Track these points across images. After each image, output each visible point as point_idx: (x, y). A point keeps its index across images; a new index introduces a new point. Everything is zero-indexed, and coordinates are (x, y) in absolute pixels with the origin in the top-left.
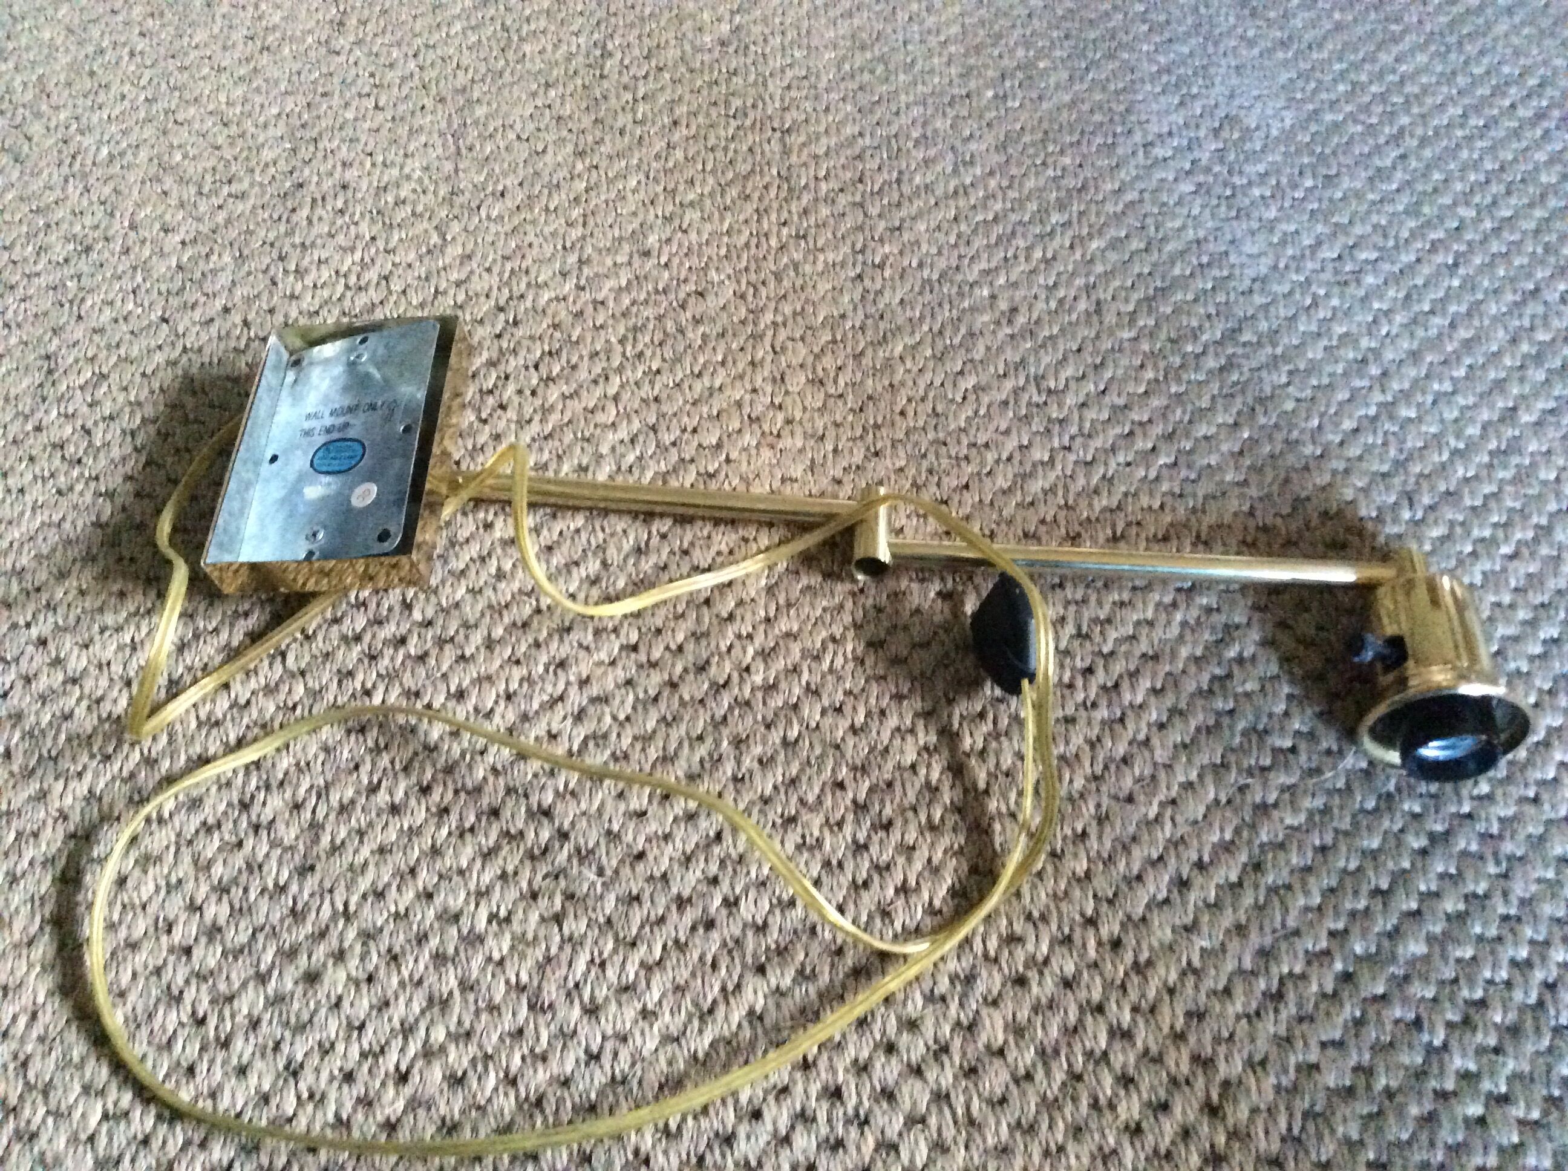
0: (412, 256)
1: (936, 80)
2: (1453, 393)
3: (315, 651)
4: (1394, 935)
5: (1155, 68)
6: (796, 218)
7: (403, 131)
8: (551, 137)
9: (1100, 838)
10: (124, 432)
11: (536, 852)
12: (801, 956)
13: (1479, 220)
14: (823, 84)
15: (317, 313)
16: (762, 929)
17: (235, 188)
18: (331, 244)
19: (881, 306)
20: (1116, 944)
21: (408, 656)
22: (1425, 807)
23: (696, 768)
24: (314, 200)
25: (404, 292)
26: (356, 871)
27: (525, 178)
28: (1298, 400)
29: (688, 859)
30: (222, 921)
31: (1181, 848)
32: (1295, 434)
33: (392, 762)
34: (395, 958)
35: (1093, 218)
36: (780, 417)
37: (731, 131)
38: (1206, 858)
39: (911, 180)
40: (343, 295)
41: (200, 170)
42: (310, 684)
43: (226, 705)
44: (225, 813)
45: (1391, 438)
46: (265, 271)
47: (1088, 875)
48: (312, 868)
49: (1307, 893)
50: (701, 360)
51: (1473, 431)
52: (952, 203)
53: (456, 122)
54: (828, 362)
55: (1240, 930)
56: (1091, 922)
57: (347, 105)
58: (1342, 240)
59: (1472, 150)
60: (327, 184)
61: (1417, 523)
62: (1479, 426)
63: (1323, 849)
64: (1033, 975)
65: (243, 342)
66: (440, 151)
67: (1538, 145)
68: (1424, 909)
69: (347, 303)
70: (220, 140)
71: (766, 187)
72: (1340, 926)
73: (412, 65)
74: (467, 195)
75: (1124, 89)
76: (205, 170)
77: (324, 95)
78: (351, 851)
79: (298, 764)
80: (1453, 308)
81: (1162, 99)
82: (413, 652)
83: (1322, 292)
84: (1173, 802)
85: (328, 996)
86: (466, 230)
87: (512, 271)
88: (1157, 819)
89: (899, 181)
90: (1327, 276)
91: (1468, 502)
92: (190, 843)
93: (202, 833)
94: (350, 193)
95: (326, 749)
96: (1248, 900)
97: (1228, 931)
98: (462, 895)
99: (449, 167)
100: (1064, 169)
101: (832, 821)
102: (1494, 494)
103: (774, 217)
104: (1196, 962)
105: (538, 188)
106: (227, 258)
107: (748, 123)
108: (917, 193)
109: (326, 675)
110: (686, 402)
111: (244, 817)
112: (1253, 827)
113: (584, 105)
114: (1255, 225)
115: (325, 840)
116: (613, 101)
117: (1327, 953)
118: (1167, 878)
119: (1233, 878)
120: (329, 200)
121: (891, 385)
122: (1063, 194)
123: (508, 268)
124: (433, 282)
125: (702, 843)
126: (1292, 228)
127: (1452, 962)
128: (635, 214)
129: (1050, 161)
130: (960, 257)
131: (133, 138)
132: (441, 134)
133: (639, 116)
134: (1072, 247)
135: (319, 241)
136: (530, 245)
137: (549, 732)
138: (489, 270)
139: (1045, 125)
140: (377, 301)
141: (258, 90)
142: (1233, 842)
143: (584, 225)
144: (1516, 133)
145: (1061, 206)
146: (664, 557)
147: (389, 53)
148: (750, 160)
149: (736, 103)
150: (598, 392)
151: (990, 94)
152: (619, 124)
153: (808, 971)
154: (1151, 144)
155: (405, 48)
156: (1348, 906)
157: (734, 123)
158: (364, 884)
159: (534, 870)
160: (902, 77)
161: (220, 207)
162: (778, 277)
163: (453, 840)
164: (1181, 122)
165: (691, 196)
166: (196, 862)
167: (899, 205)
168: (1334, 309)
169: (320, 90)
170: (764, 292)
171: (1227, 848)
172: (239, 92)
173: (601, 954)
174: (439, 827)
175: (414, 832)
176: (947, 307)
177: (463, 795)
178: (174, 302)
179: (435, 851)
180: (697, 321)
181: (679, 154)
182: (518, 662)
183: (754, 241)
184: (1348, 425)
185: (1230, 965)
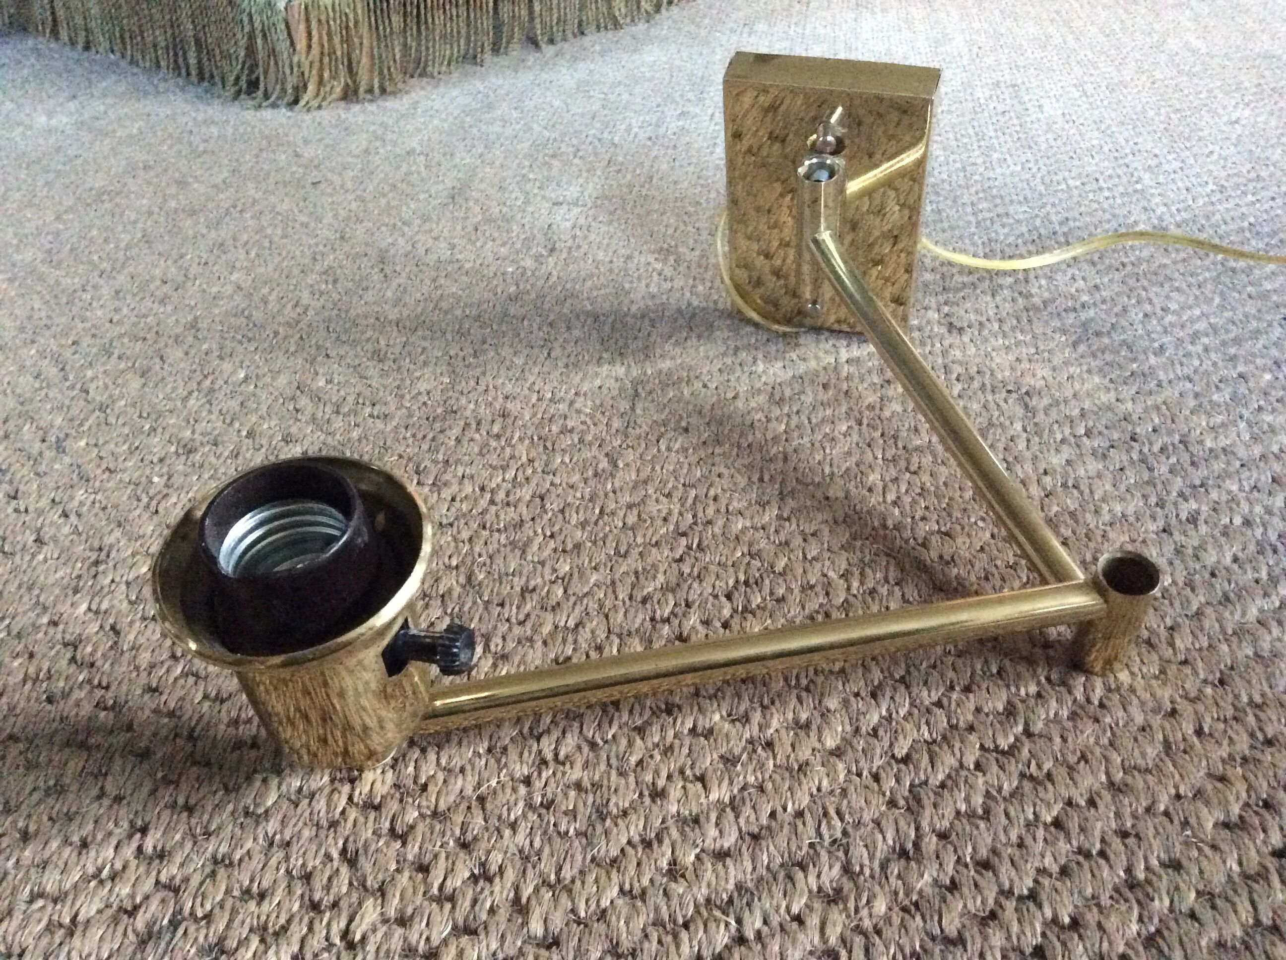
25: (562, 511)
70: (371, 373)
86: (641, 459)
87: (697, 498)
120: (485, 425)
123: (692, 495)
124: (599, 503)
138: (669, 495)
146: (950, 869)
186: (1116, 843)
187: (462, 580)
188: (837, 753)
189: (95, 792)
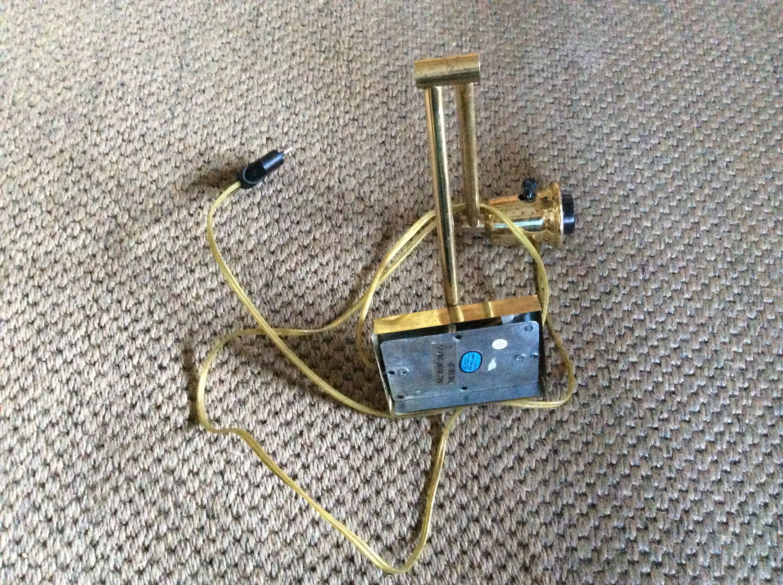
0: (156, 124)
2: (670, 214)
3: (105, 335)
4: (616, 486)
6: (353, 109)
7: (153, 54)
8: (229, 60)
9: (483, 437)
10: (10, 216)
11: (212, 440)
12: (338, 492)
13: (691, 122)
14: (370, 34)
15: (108, 154)
16: (320, 479)
17: (67, 84)
18: (116, 116)
19: (394, 159)
20: (487, 489)
21: (151, 339)
22: (636, 424)
23: (291, 399)
24: (107, 92)
25: (152, 144)
26: (124, 447)
27: (215, 82)
28: (594, 216)
29: (286, 444)
30: (59, 471)
31: (521, 442)
32: (591, 234)
33: (142, 393)
34: (143, 491)
35: (502, 115)
36: (341, 217)
37: (322, 60)
38: (532, 448)
39: (412, 91)
40: (121, 145)
41: (49, 73)
42: (103, 352)
43: (61, 362)
44: (61, 417)
45: (637, 236)
46: (81, 131)
47: (476, 455)
48: (103, 446)
49: (578, 465)
50: (303, 185)
51: (677, 234)
53: (181, 50)
54: (366, 188)
55: (545, 482)
56: (476, 477)
57: (125, 39)
58: (623, 130)
59: (691, 83)
60: (114, 83)
61: (645, 281)
62: (680, 231)
63: (587, 444)
64: (447, 504)
65: (70, 169)
66: (172, 66)
67: (723, 82)
68: (632, 474)
69: (123, 149)
70: (59, 57)
71: (338, 92)
72: (592, 481)
73: (159, 17)
74: (186, 91)
76: (51, 73)
77: (114, 33)
78: (122, 437)
79: (96, 393)
80: (674, 169)
82: (153, 336)
83: (610, 159)
84: (519, 419)
85: (111, 510)
86: (184, 111)
87: (208, 134)
88: (511, 428)
89: (406, 91)
90: (614, 151)
91: (671, 271)
92: (44, 431)
93: (49, 428)
94: (126, 88)
95: (110, 386)
96: (549, 468)
97: (540, 483)
98: (176, 461)
99: (177, 75)
101: (356, 426)
102: (684, 267)
103: (342, 108)
104: (524, 498)
105: (222, 88)
106: (62, 122)
107: (331, 55)
108: (414, 97)
109: (111, 348)
110: (294, 207)
111: (70, 419)
112: (555, 432)
113: (247, 43)
114: (581, 122)
115: (110, 431)
116: (262, 41)
117: (585, 494)
118: (513, 457)
119: (544, 457)
120: (115, 91)
121: (397, 201)
122: (487, 101)
123: (206, 132)
124: (167, 139)
125: (293, 436)
126: (599, 124)
127: (642, 499)
128: (271, 104)
131: (13, 54)
132: (173, 57)
133: (275, 50)
135: (109, 115)
136: (217, 120)
137: (220, 379)
138: (195, 133)
140: (138, 148)
141: (79, 29)
142: (545, 439)
143: (245, 109)
144: (714, 76)
145: (486, 108)
146: (280, 289)
147: (147, 10)
148: (331, 76)
150: (249, 201)
152: (265, 54)
153: (341, 500)
155: (155, 7)
156: (597, 472)
157: (323, 56)
158: (128, 454)
159: (211, 449)
160: (410, 33)
161: (59, 94)
162: (342, 140)
163: (172, 433)
165: (301, 96)
166: (46, 441)
167: (405, 105)
168: (616, 168)
169: (111, 30)
171: (542, 442)
172: (69, 29)
173: (242, 490)
174: (165, 426)
175: (153, 429)
177: (177, 411)
178: (35, 146)
179: (163, 439)
180: (301, 164)
181: (295, 72)
182: (205, 343)
183: (331, 121)
184: (617, 229)
185: (539, 500)
186: (331, 277)
187: (116, 183)
188: (251, 251)
189: (6, 283)
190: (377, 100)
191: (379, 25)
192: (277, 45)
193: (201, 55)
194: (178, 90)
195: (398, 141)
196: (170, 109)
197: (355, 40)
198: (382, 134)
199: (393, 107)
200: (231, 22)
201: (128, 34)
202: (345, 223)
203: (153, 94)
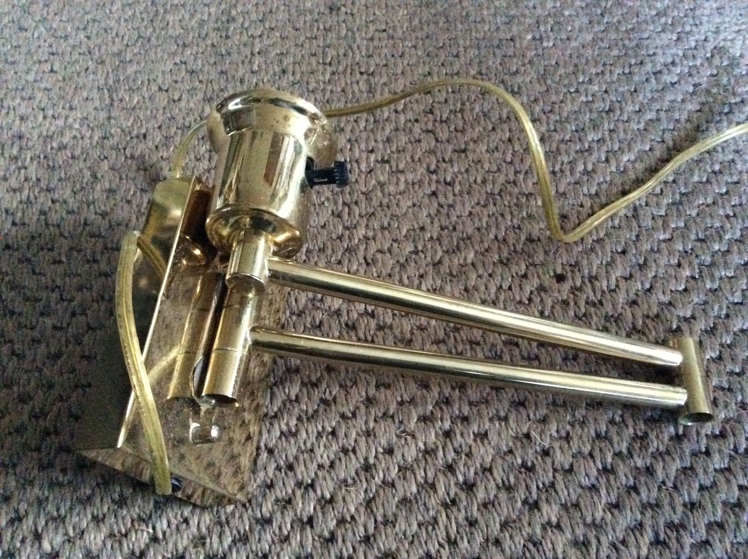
1: (486, 28)
5: (654, 13)
6: (381, 146)
35: (622, 135)
39: (472, 110)
52: (506, 127)
66: (97, 103)
74: (116, 139)
75: (633, 29)
81: (663, 35)
89: (462, 111)
99: (103, 115)
100: (593, 95)
103: (363, 146)
105: (174, 130)
107: (341, 68)
108: (477, 120)
113: (212, 61)
116: (235, 56)
122: (595, 116)
129: (582, 90)
130: (516, 172)
134: (607, 160)
139: (575, 61)
145: (595, 127)
148: (343, 99)
149: (331, 53)
151: (529, 37)
154: (660, 72)
164: (681, 53)
167: (463, 131)
170: (357, 210)
176: (509, 217)
190: (417, 129)
191: (410, 21)
192: (257, 60)
193: (142, 82)
194: (105, 138)
195: (458, 188)
196: (90, 168)
197: (376, 43)
198: (430, 180)
199: (443, 135)
200: (188, 34)
201: (34, 63)
202: (380, 334)
203: (65, 147)
